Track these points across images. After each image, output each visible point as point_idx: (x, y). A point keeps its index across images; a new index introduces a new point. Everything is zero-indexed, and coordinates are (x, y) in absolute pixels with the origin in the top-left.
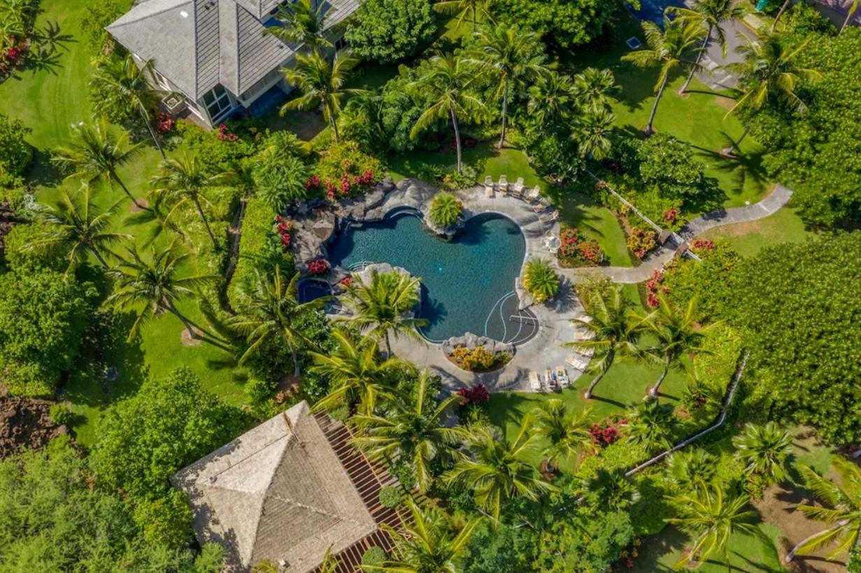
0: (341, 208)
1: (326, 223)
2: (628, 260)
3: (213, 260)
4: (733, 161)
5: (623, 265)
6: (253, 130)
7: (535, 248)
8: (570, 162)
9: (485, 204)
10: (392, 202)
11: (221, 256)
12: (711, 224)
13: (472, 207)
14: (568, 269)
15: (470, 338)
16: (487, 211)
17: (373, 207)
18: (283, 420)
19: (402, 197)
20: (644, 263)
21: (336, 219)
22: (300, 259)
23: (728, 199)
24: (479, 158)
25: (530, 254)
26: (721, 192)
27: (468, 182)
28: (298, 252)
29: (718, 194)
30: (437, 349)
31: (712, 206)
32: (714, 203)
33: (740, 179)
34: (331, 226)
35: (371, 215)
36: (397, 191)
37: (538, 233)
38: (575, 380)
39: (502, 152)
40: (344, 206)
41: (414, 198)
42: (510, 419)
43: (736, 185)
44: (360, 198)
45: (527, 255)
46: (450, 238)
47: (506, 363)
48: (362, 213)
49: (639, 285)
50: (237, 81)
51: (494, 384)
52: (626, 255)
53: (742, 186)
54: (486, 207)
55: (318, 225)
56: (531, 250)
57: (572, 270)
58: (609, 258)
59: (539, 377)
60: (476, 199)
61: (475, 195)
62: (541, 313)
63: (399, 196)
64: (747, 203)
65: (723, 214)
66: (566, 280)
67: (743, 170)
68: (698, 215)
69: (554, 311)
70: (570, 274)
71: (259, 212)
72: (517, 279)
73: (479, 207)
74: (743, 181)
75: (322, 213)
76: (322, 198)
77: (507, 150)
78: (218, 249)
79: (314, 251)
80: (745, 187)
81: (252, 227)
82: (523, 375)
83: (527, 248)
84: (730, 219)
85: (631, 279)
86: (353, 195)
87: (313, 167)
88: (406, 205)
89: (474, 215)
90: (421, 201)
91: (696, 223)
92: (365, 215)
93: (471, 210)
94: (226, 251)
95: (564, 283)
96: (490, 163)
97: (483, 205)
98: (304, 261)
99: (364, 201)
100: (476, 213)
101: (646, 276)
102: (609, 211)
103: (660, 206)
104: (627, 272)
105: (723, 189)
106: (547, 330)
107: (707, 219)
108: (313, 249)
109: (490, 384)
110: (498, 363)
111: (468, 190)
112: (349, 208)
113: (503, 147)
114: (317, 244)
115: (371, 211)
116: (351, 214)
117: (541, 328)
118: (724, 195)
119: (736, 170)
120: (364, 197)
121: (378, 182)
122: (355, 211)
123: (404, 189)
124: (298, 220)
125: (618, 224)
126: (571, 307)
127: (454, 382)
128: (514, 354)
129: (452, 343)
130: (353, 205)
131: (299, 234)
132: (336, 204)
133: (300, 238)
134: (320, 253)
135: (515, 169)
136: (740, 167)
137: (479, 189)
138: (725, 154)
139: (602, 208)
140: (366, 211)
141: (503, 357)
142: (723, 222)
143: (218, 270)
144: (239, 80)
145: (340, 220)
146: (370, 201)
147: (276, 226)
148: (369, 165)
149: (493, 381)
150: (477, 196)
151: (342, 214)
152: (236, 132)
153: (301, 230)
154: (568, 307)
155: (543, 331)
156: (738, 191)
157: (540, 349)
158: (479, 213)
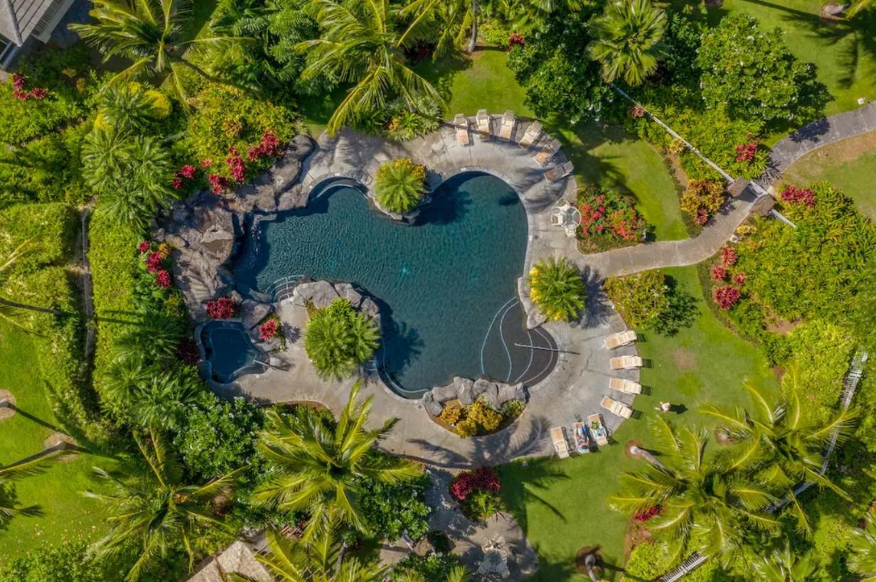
0: (238, 200)
1: (220, 232)
2: (681, 227)
3: (59, 338)
4: (839, 26)
5: (673, 236)
6: (70, 73)
7: (542, 226)
8: (589, 96)
9: (459, 158)
10: (315, 174)
11: (69, 327)
12: (806, 147)
13: (439, 166)
14: (593, 255)
15: (460, 385)
16: (464, 170)
17: (287, 188)
18: (216, 572)
19: (330, 164)
20: (706, 229)
21: (235, 217)
22: (193, 297)
23: (832, 99)
24: (441, 74)
25: (536, 237)
26: (821, 87)
27: (428, 124)
28: (188, 289)
29: (816, 93)
30: (417, 407)
31: (806, 115)
32: (811, 110)
33: (850, 59)
34: (229, 236)
35: (286, 202)
36: (320, 154)
37: (544, 203)
38: (615, 428)
39: (476, 57)
40: (242, 197)
41: (347, 161)
42: (531, 499)
43: (843, 72)
44: (265, 177)
45: (530, 238)
46: (412, 222)
47: (517, 416)
48: (273, 202)
49: (700, 266)
50: (10, 18)
51: (504, 451)
52: (679, 218)
53: (853, 71)
54: (461, 163)
55: (208, 237)
56: (536, 230)
57: (599, 255)
58: (653, 228)
59: (564, 431)
60: (444, 150)
61: (441, 142)
62: (560, 331)
63: (325, 162)
64: (860, 101)
65: (824, 127)
66: (592, 274)
67: (855, 43)
68: (786, 134)
69: (580, 327)
70: (597, 262)
71: (111, 236)
72: (520, 281)
73: (450, 164)
74: (855, 63)
75: (211, 213)
76: (205, 189)
77: (484, 53)
78: (61, 317)
79: (210, 285)
80: (859, 72)
81: (106, 267)
82: (540, 429)
83: (530, 227)
84: (835, 134)
85: (687, 258)
86: (254, 175)
87: (181, 134)
88: (338, 175)
89: (444, 180)
90: (360, 164)
91: (783, 148)
92: (277, 203)
93: (438, 172)
94: (75, 316)
95: (590, 279)
96: (459, 81)
97: (454, 160)
98: (199, 301)
99: (272, 181)
100: (447, 175)
101: (709, 251)
102: (649, 145)
103: (729, 134)
104: (680, 247)
105: (824, 82)
106: (570, 358)
107: (800, 140)
108: (208, 281)
109: (498, 451)
110: (508, 418)
111: (430, 136)
112: (251, 198)
113: (477, 48)
114: (214, 272)
115: (285, 195)
116: (255, 206)
117: (561, 356)
118: (826, 93)
119: (844, 43)
120: (270, 174)
121: (287, 144)
122: (261, 201)
123: (330, 149)
124: (176, 233)
125: (663, 166)
126: (602, 316)
127: (447, 456)
128: (527, 401)
129: (437, 398)
130: (254, 192)
131: (183, 258)
132: (230, 196)
133: (186, 265)
134: (221, 284)
135: (497, 88)
136: (851, 36)
137: (445, 132)
138: (828, 15)
139: (638, 142)
140: (277, 198)
141: (512, 410)
142: (823, 141)
143: (69, 356)
144: (14, 15)
145: (241, 218)
146: (280, 180)
147: (143, 257)
148: (268, 117)
149: (502, 446)
150: (444, 146)
151: (241, 207)
152: (43, 80)
153: (184, 250)
154: (598, 317)
155: (565, 361)
156: (847, 82)
157: (562, 389)
158: (451, 175)
